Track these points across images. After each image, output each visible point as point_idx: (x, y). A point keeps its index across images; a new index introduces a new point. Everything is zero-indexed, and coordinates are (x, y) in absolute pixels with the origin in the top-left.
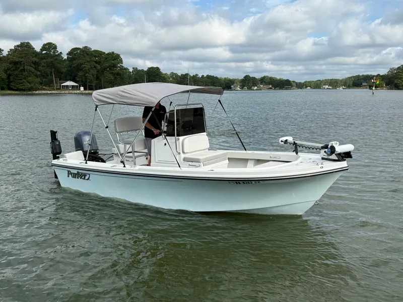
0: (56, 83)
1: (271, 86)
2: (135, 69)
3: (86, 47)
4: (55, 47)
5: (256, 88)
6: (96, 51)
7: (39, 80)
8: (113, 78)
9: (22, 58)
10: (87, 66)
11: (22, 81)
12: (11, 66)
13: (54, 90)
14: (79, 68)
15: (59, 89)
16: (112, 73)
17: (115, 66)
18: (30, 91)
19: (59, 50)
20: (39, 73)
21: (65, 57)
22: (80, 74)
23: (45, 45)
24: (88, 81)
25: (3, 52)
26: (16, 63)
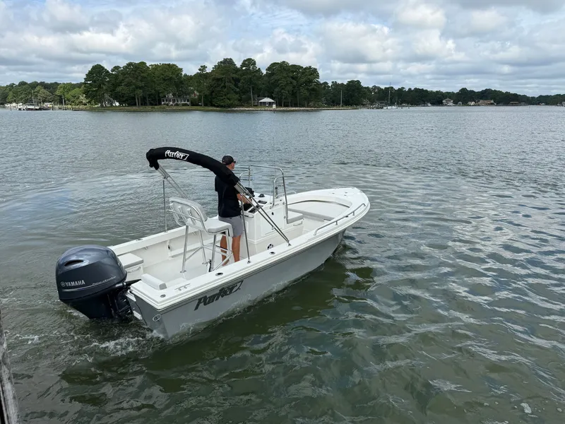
0: (254, 100)
1: (492, 101)
2: (335, 84)
3: (284, 62)
4: (254, 63)
5: (473, 103)
6: (294, 66)
7: (237, 96)
8: (308, 94)
9: (223, 74)
10: (283, 82)
11: (222, 98)
12: (214, 82)
13: (251, 106)
14: (275, 84)
15: (256, 106)
16: (308, 89)
17: (311, 81)
18: (229, 107)
19: (258, 66)
20: (238, 90)
21: (264, 72)
22: (277, 90)
23: (245, 61)
24: (283, 97)
25: (207, 69)
26: (218, 80)
